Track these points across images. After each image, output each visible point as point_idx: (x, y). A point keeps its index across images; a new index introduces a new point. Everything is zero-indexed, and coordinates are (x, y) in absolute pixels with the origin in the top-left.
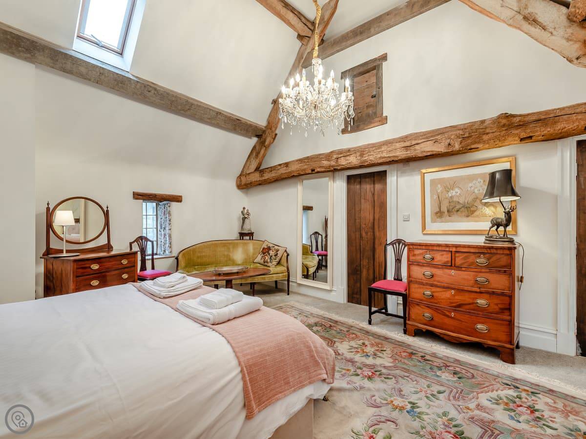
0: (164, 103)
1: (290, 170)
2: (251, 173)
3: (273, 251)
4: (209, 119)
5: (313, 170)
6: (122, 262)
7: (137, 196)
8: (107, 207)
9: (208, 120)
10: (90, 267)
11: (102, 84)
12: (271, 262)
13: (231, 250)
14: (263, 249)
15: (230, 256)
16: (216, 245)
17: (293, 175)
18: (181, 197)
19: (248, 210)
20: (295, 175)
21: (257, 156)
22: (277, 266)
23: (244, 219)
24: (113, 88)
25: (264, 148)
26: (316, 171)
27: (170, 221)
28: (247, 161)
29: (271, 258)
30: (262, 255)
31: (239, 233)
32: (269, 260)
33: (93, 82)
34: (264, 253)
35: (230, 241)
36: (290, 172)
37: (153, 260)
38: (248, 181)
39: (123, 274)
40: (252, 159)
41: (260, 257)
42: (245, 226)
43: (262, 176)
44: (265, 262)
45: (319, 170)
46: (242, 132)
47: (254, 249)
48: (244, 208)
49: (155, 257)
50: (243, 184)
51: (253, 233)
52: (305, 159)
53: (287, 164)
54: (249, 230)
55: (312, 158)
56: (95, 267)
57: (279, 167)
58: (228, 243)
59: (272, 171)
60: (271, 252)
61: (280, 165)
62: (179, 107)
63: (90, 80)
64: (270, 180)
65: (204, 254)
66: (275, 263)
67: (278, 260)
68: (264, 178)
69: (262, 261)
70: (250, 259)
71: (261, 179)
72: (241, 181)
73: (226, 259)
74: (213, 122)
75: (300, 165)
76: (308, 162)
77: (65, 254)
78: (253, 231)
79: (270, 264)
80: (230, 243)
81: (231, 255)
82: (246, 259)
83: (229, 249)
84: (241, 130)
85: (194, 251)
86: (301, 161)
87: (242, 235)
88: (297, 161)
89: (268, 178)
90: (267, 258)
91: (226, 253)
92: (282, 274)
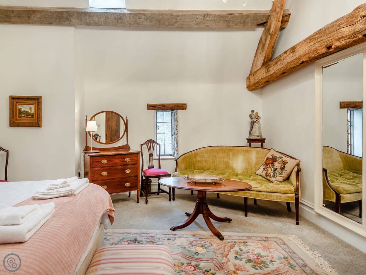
0: (153, 24)
1: (297, 55)
2: (257, 70)
3: (278, 163)
4: (197, 24)
5: (329, 48)
6: (126, 159)
7: (151, 107)
8: (127, 117)
9: (197, 26)
10: (101, 162)
11: (109, 26)
12: (274, 176)
13: (231, 157)
14: (267, 159)
15: (229, 163)
16: (216, 151)
17: (301, 61)
18: (185, 104)
19: (257, 113)
20: (304, 60)
21: (263, 48)
22: (283, 183)
23: (252, 124)
24: (116, 26)
25: (270, 36)
26: (333, 47)
27: (177, 127)
28: (255, 57)
29: (275, 171)
30: (265, 166)
31: (247, 139)
32: (272, 174)
33: (104, 26)
34: (267, 164)
35: (231, 148)
36: (298, 59)
37: (159, 159)
38: (256, 80)
39: (127, 169)
40: (259, 54)
41: (262, 168)
42: (253, 132)
43: (268, 71)
44: (267, 176)
45: (337, 44)
46: (238, 26)
47: (258, 158)
48: (253, 111)
49: (161, 157)
50: (251, 84)
51: (265, 139)
52: (316, 34)
53: (293, 49)
54: (258, 136)
55: (325, 30)
56: (105, 162)
57: (285, 55)
58: (228, 150)
59: (277, 63)
60: (276, 164)
61: (285, 52)
62: (167, 23)
63: (101, 25)
64: (277, 74)
65: (204, 159)
66: (280, 178)
67: (285, 174)
68: (269, 74)
69: (264, 174)
70: (252, 169)
71: (267, 75)
72: (250, 81)
73: (225, 166)
74: (202, 26)
75: (310, 44)
76: (320, 37)
77: (92, 151)
78: (263, 137)
79: (272, 179)
80: (230, 150)
81: (231, 162)
82: (247, 169)
83: (228, 155)
84: (236, 25)
85: (196, 155)
86: (310, 39)
87: (250, 141)
88: (305, 40)
89: (274, 73)
90: (270, 170)
91: (225, 160)
92: (286, 195)
